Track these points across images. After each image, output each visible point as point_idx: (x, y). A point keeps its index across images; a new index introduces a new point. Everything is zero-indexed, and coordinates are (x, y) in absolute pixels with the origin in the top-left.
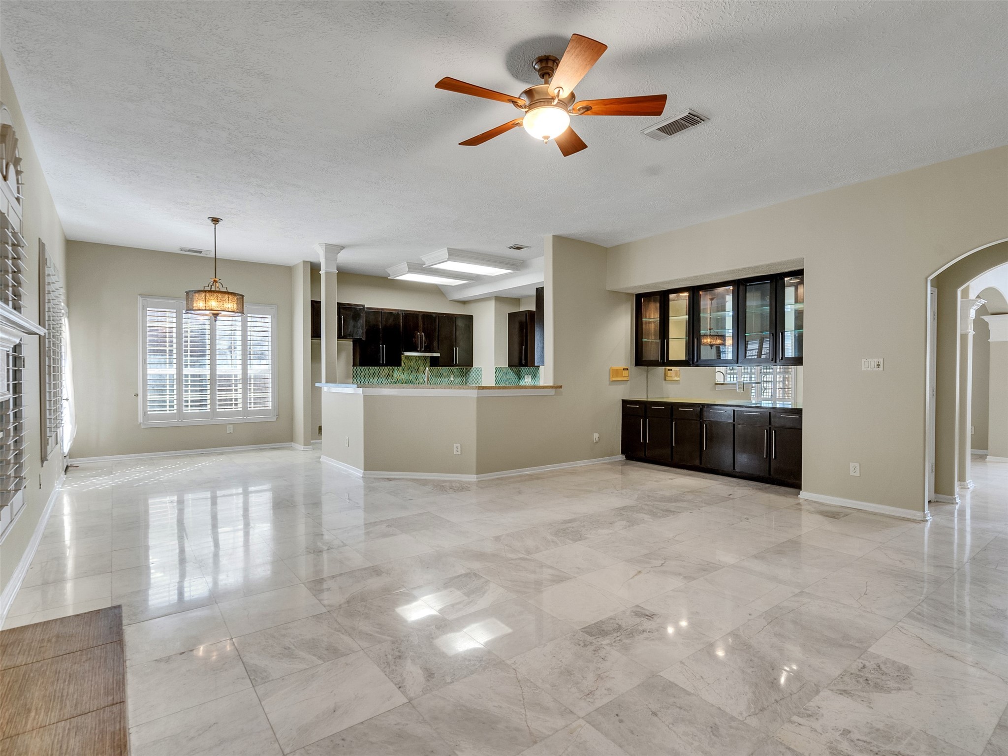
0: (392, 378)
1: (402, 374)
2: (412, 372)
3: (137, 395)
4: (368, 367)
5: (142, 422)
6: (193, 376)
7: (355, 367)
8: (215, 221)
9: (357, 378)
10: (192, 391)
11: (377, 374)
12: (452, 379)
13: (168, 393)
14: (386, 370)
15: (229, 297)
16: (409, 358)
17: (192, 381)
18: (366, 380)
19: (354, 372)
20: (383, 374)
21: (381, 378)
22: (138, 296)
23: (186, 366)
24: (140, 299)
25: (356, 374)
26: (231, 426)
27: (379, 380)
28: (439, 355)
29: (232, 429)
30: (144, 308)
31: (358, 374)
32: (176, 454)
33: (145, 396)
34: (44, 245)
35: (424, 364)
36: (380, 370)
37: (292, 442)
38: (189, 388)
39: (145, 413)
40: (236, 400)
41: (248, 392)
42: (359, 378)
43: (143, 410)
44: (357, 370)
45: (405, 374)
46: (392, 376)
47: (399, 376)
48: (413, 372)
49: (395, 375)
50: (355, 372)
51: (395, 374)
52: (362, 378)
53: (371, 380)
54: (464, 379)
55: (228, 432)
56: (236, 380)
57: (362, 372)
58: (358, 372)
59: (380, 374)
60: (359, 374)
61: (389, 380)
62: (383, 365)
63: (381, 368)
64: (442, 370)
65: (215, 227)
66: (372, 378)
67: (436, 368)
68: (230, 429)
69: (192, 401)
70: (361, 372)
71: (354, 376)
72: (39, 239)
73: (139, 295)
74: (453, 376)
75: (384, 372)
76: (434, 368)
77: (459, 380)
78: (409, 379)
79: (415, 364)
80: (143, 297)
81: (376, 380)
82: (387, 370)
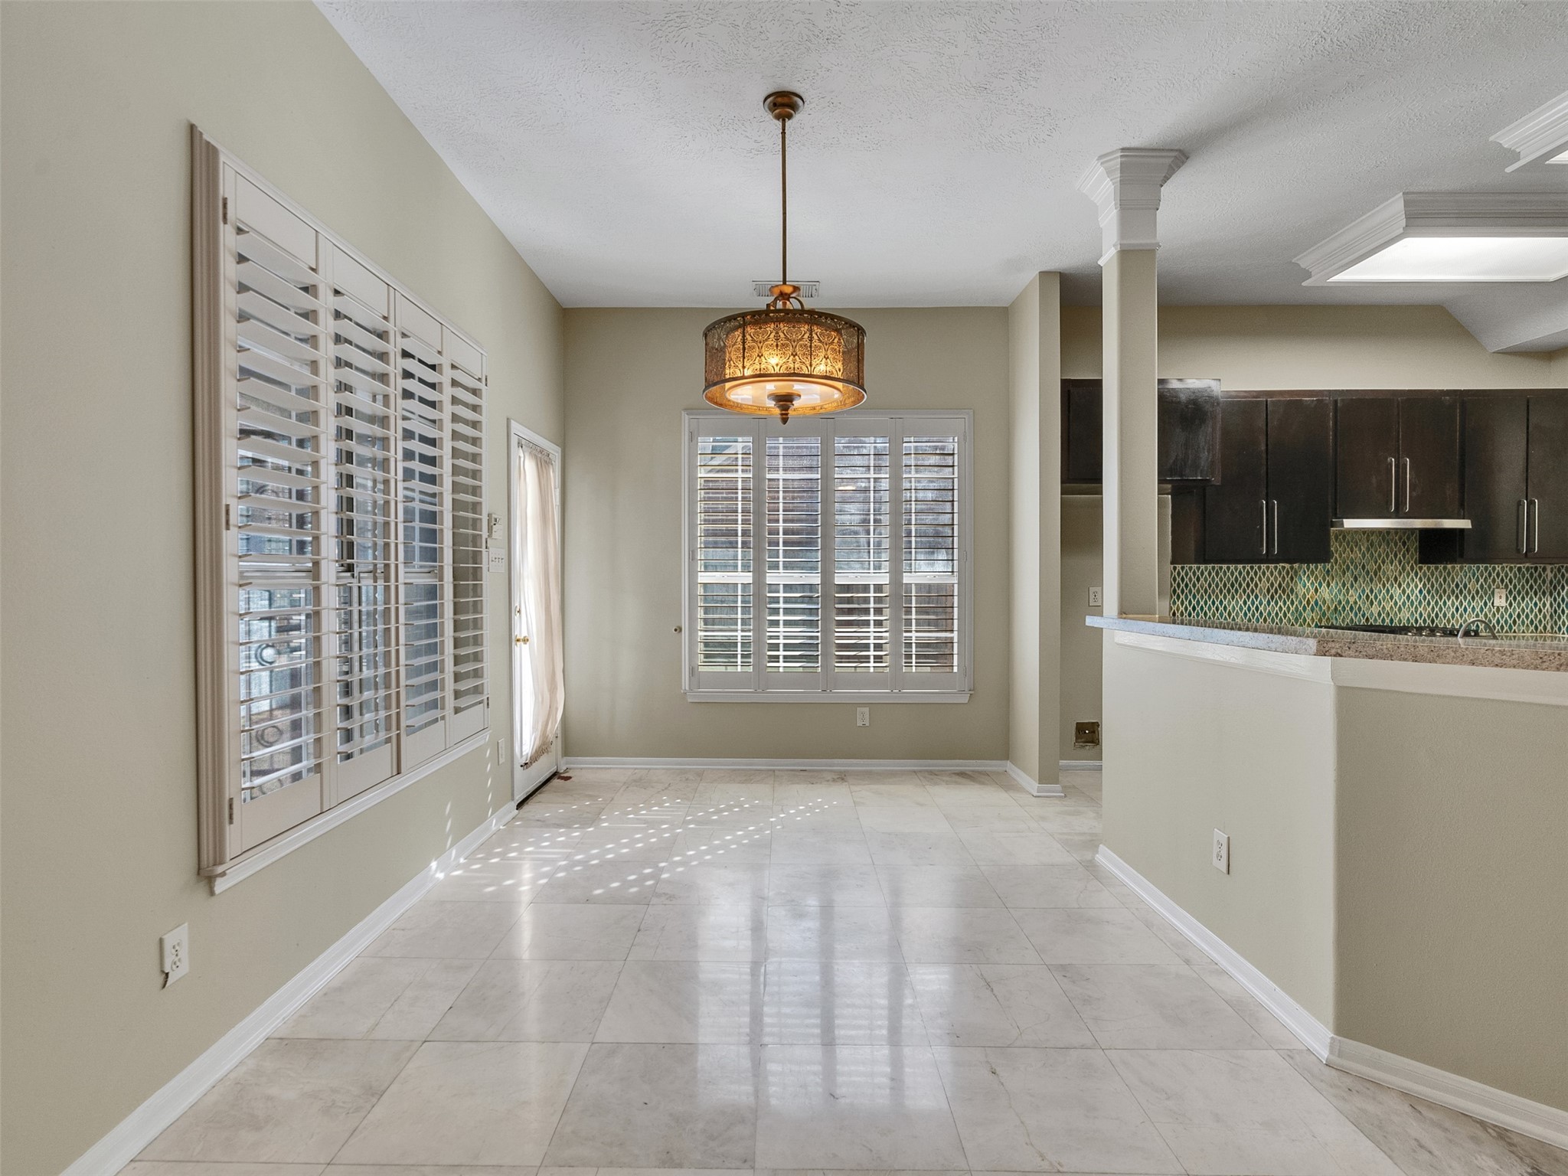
0: (1293, 597)
1: (1324, 585)
2: (1356, 579)
3: (679, 630)
4: (1217, 566)
5: (687, 688)
6: (788, 588)
7: (1179, 567)
8: (783, 104)
9: (1182, 597)
10: (787, 623)
11: (1244, 585)
12: (1500, 601)
13: (739, 627)
14: (1269, 574)
15: (811, 331)
16: (1348, 538)
17: (787, 600)
18: (1210, 603)
19: (1175, 580)
20: (1264, 584)
21: (1256, 597)
22: (683, 412)
23: (775, 566)
24: (686, 418)
25: (1182, 585)
26: (866, 710)
27: (1249, 603)
28: (1465, 524)
29: (867, 716)
30: (692, 438)
31: (1187, 586)
32: (751, 765)
33: (693, 631)
34: (212, 152)
35: (1400, 556)
36: (1252, 574)
37: (1008, 759)
38: (781, 617)
39: (693, 671)
40: (878, 647)
41: (904, 628)
42: (1190, 597)
43: (690, 665)
44: (1183, 573)
45: (1333, 585)
46: (1292, 591)
47: (1312, 591)
48: (1361, 580)
49: (1300, 590)
50: (1178, 579)
51: (1300, 586)
52: (1198, 597)
53: (1225, 603)
54: (1548, 601)
55: (860, 724)
56: (878, 600)
57: (1198, 580)
58: (1186, 580)
59: (1252, 585)
60: (1191, 585)
61: (1281, 603)
62: (1269, 559)
63: (1256, 567)
64: (1461, 572)
65: (784, 129)
66: (1229, 597)
67: (1441, 567)
68: (863, 718)
69: (787, 647)
70: (1194, 580)
71: (1175, 591)
72: (192, 128)
73: (685, 409)
74: (1504, 593)
75: (1264, 579)
76: (1433, 567)
77: (1527, 604)
78: (1348, 602)
79: (1368, 555)
80: (692, 414)
81: (1241, 603)
82: (1276, 573)
